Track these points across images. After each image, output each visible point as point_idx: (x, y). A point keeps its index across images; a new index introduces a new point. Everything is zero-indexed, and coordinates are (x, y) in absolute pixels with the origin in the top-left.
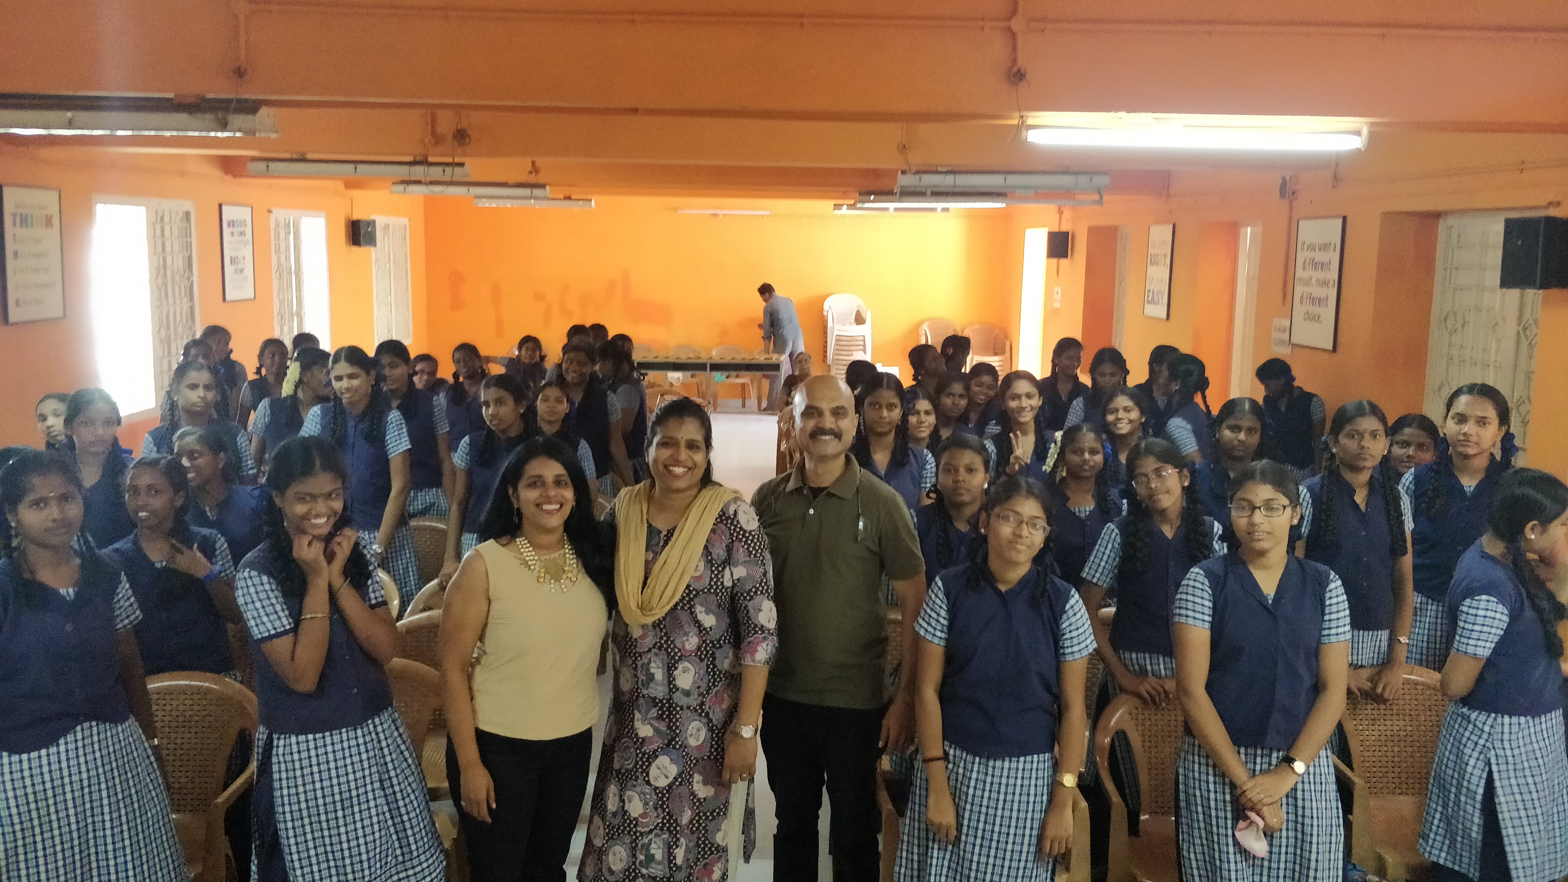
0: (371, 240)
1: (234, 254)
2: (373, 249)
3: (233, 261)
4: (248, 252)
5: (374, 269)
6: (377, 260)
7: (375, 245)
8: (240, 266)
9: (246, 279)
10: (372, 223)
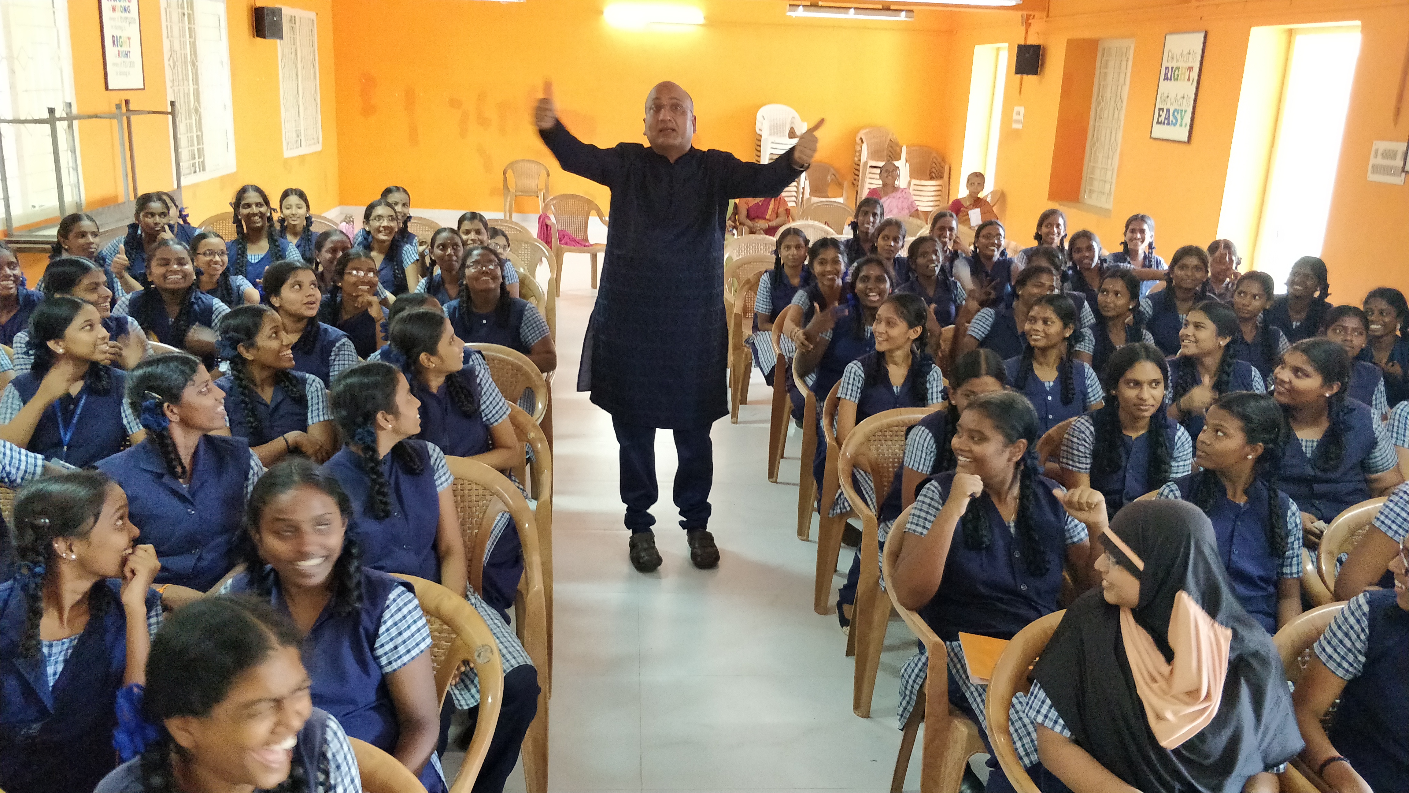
0: (278, 33)
1: (117, 33)
2: (278, 41)
3: (115, 41)
4: (133, 32)
5: (280, 65)
6: (283, 55)
7: (281, 37)
8: (125, 49)
9: (132, 64)
10: (277, 12)
